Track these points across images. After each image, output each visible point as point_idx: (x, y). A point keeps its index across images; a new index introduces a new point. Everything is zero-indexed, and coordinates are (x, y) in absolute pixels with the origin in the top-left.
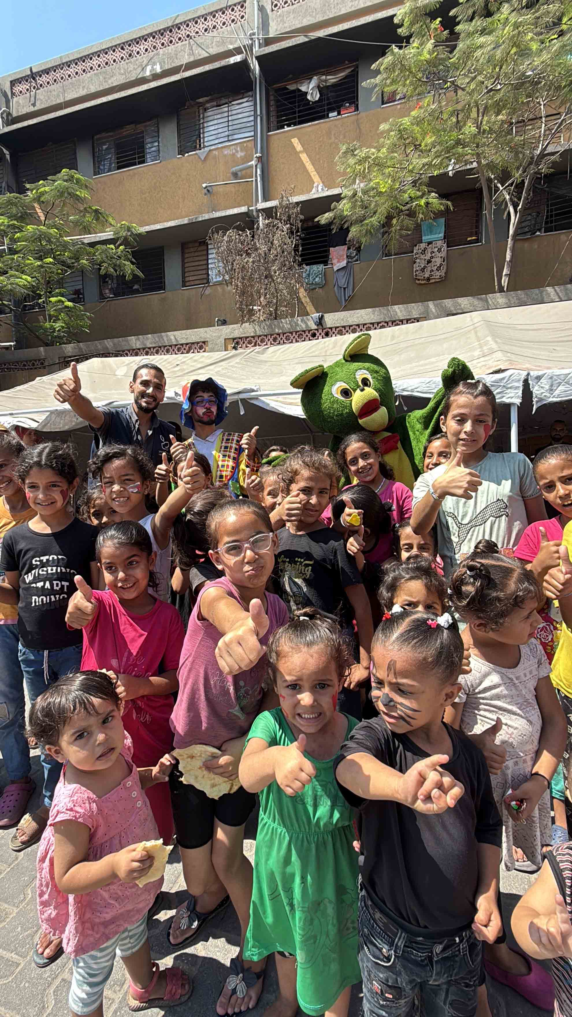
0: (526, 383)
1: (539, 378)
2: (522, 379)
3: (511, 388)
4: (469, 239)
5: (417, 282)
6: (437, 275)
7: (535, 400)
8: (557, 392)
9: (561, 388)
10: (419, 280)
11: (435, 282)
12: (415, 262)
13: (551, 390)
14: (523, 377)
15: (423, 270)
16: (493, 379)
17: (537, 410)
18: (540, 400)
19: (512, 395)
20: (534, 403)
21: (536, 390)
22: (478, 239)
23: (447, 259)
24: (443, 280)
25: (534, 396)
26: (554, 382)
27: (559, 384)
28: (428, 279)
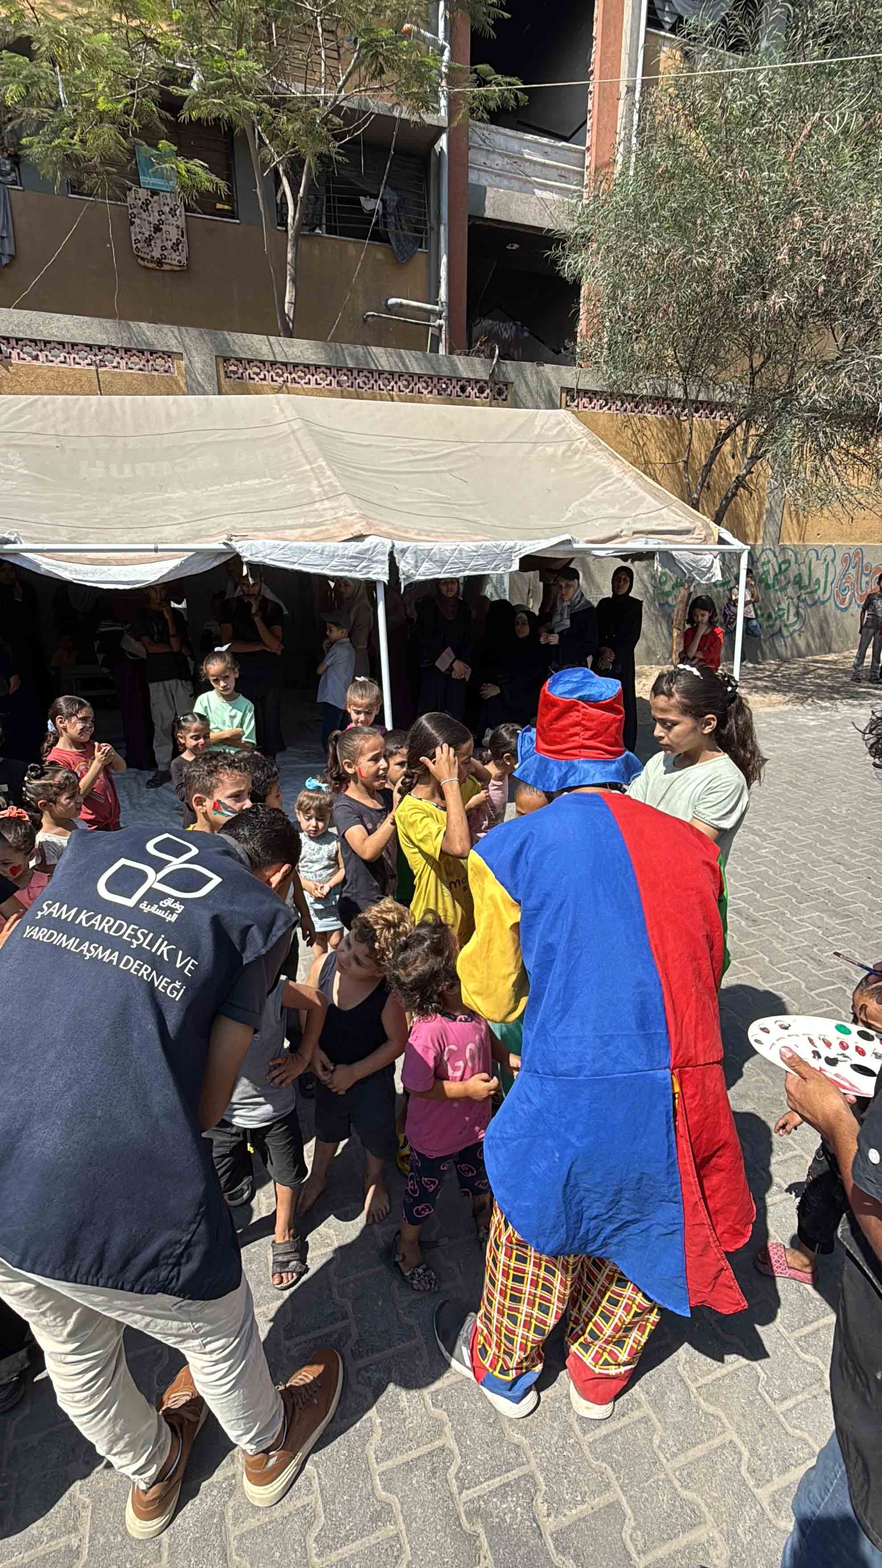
0: (391, 554)
1: (403, 551)
2: (388, 552)
3: (376, 562)
4: (219, 206)
5: (139, 260)
6: (175, 259)
7: (402, 577)
8: (422, 570)
9: (425, 565)
10: (143, 259)
11: (172, 271)
12: (132, 223)
13: (417, 567)
14: (388, 550)
15: (149, 241)
16: (357, 550)
17: (405, 587)
18: (408, 577)
19: (379, 570)
20: (402, 580)
21: (402, 566)
22: (232, 212)
23: (187, 231)
24: (184, 271)
25: (401, 572)
26: (420, 557)
27: (423, 560)
28: (160, 262)
